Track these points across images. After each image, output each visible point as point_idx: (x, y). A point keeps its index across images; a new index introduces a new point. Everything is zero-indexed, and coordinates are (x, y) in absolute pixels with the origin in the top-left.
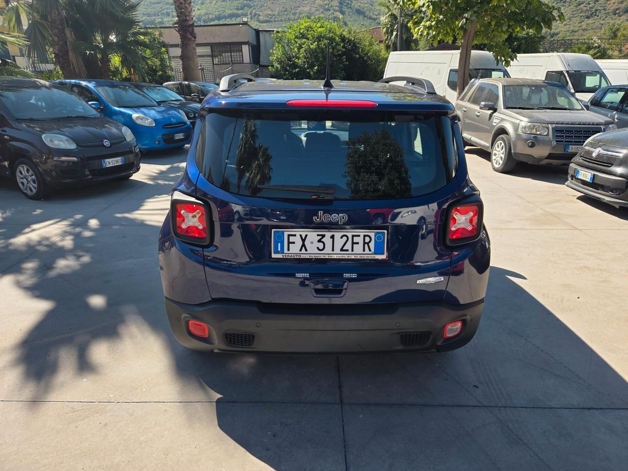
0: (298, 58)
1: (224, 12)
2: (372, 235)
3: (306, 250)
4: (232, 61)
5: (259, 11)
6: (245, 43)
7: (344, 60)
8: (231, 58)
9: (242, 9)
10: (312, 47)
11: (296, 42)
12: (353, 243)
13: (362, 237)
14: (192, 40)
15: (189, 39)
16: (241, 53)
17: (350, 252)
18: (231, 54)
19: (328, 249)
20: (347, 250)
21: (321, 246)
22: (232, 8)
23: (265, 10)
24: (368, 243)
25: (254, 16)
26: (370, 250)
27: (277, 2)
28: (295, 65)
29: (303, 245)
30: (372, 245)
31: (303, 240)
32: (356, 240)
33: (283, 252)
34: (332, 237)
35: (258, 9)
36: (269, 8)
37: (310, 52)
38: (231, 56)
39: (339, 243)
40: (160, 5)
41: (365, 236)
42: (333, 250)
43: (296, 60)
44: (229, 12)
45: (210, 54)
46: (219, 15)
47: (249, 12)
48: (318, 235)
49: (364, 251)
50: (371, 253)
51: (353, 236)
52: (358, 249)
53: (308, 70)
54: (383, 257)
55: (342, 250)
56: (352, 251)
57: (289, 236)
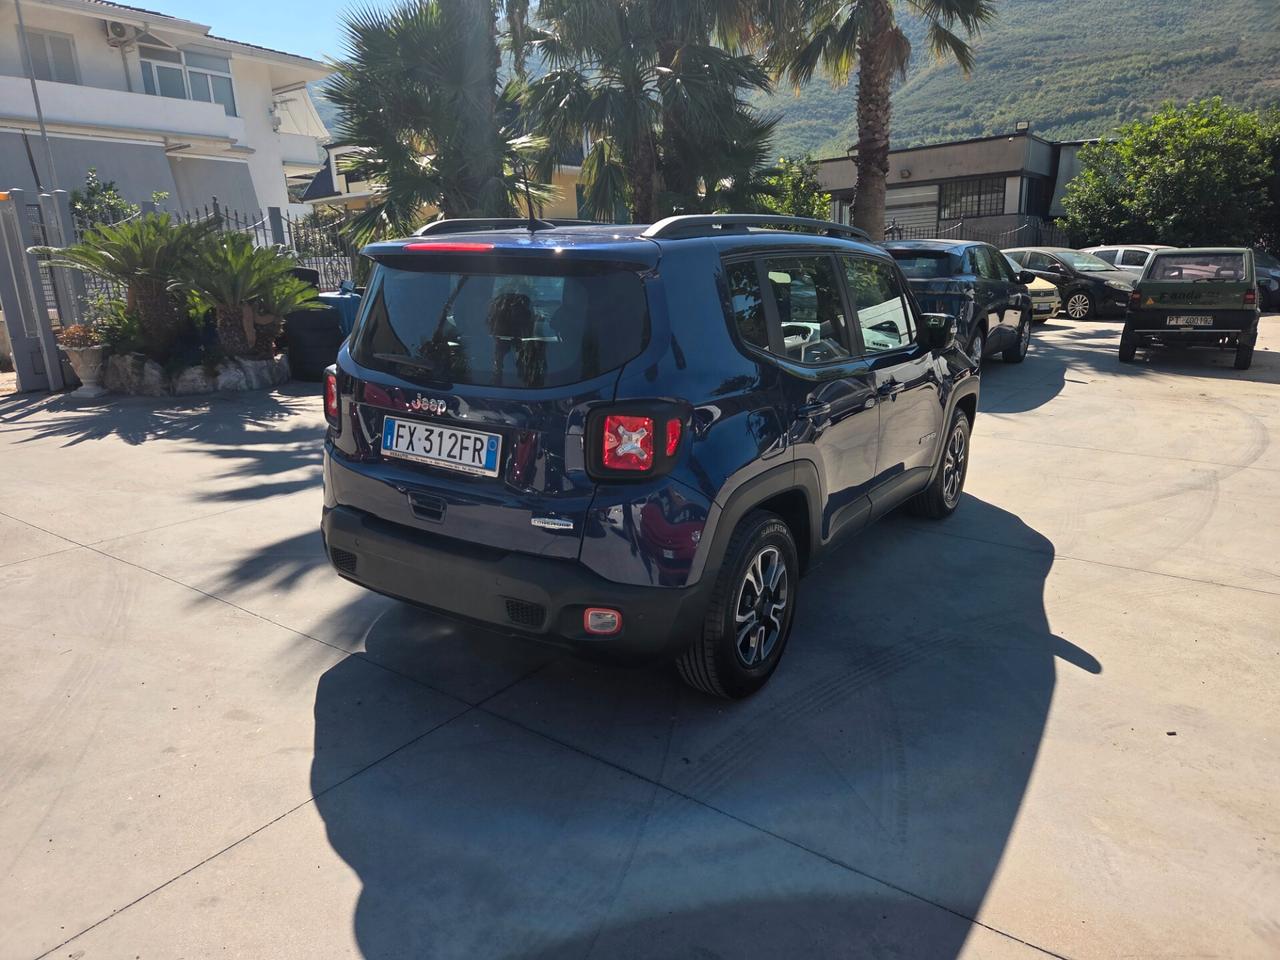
0: (1132, 197)
1: (1059, 111)
2: (485, 439)
3: (413, 450)
4: (979, 211)
5: (1145, 101)
6: (1012, 174)
7: (1264, 196)
8: (979, 205)
9: (1103, 100)
10: (1168, 170)
11: (1135, 163)
12: (462, 448)
13: (473, 439)
14: (878, 176)
15: (875, 175)
16: (1001, 195)
17: (457, 460)
18: (979, 198)
19: (434, 453)
20: (454, 457)
21: (427, 445)
22: (1078, 103)
23: (1163, 97)
24: (479, 451)
25: (1131, 114)
26: (481, 462)
27: (1198, 77)
28: (1122, 213)
29: (411, 442)
30: (483, 453)
31: (412, 435)
32: (466, 443)
33: (391, 449)
34: (441, 435)
35: (1144, 97)
36: (1174, 91)
37: (1164, 183)
38: (979, 201)
39: (448, 443)
40: (925, 114)
41: (476, 439)
42: (440, 454)
43: (1126, 203)
44: (1070, 111)
45: (936, 199)
46: (1045, 119)
47: (1119, 106)
48: (427, 430)
49: (473, 461)
50: (481, 465)
51: (463, 437)
52: (467, 456)
53: (1152, 223)
54: (494, 474)
55: (449, 455)
56: (460, 459)
57: (400, 426)
